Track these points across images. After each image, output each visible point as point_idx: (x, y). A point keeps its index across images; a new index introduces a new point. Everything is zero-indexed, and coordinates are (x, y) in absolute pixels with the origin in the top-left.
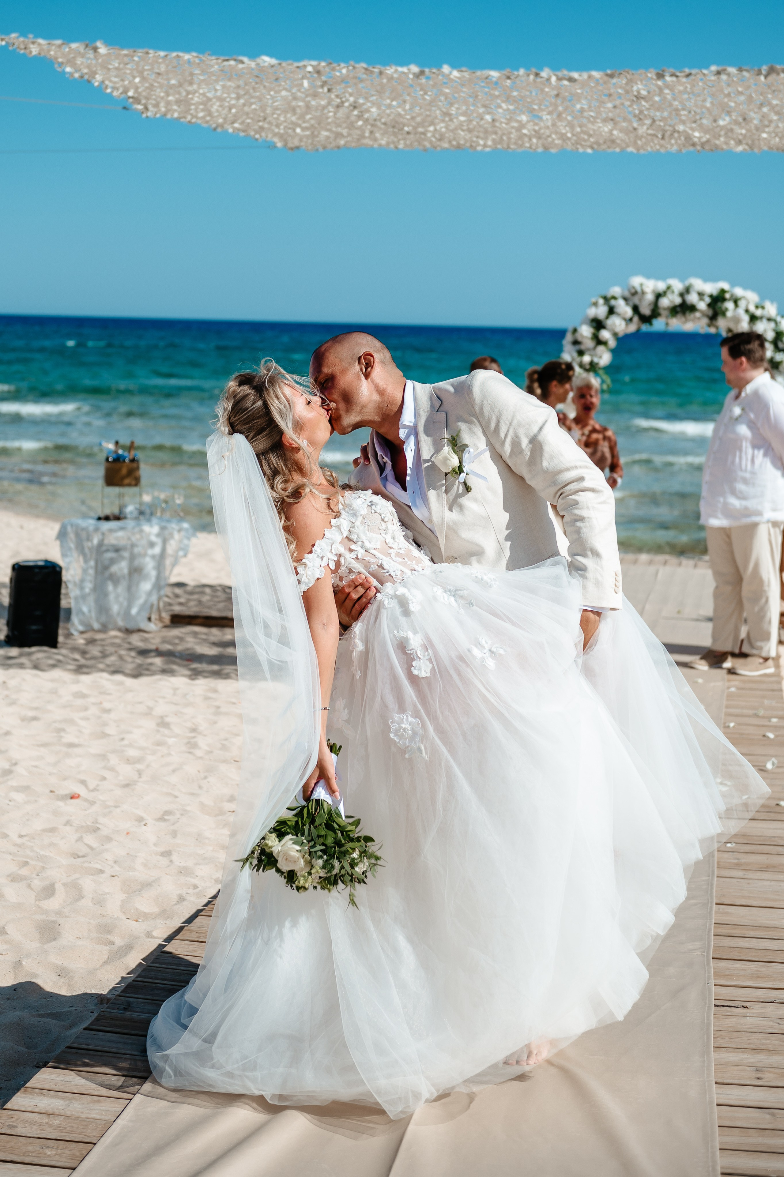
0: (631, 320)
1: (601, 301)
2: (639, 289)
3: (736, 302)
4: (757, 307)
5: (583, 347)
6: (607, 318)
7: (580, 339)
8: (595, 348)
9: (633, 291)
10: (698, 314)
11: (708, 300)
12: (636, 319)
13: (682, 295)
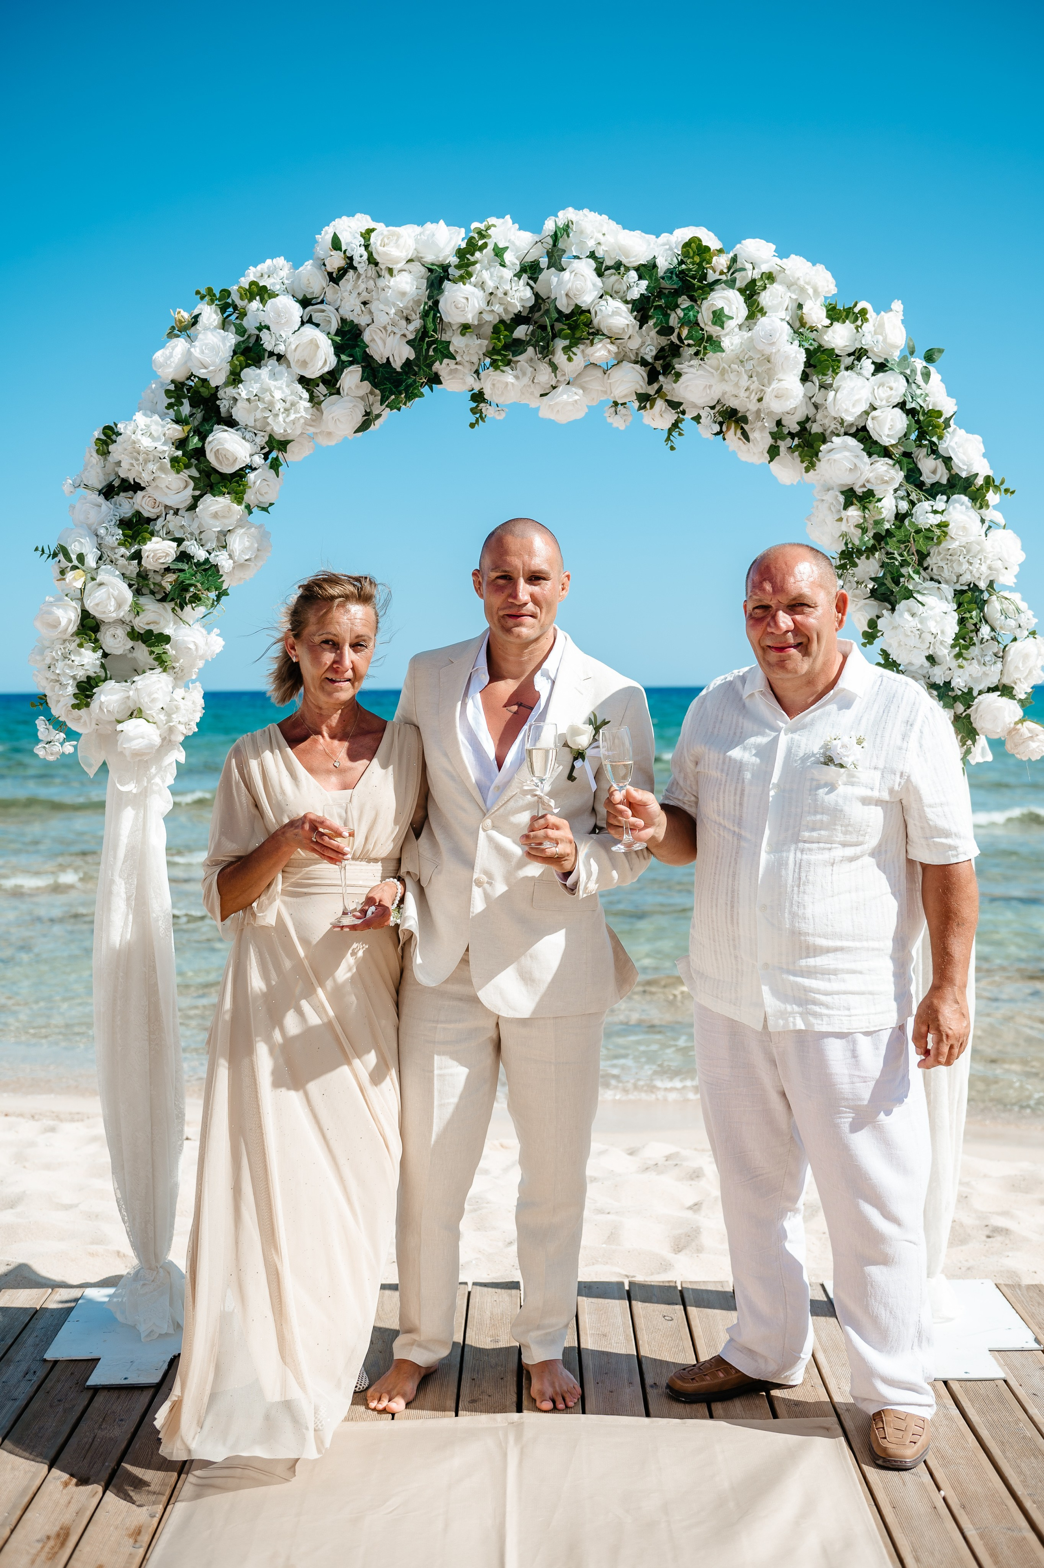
0: (331, 380)
1: (210, 315)
2: (359, 254)
3: (750, 292)
4: (835, 314)
5: (142, 503)
6: (235, 378)
7: (128, 472)
8: (193, 507)
9: (336, 261)
10: (601, 351)
11: (639, 288)
12: (352, 378)
13: (530, 270)
